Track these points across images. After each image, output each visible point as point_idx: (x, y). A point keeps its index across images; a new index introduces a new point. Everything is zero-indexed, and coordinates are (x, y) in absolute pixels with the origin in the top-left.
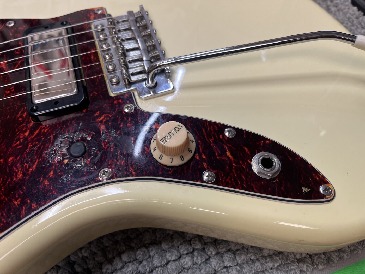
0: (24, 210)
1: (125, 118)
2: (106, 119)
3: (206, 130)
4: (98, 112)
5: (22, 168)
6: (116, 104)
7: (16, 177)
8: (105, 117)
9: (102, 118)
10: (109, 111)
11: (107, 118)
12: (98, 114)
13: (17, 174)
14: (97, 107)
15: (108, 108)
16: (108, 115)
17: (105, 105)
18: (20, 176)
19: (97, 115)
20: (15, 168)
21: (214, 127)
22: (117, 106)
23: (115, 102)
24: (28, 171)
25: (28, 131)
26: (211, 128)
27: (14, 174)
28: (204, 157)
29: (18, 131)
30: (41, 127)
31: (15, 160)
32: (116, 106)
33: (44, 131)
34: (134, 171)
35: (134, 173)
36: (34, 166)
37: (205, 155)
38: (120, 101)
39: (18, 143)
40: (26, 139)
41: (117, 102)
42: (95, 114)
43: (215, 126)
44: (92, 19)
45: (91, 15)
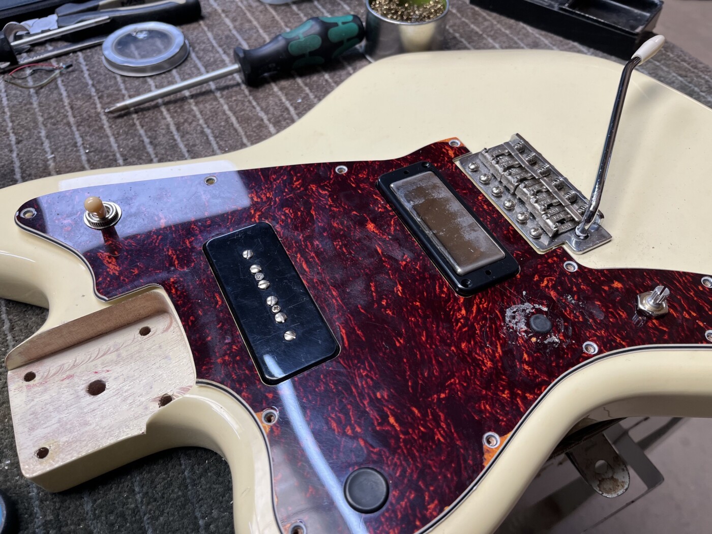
0: (519, 401)
1: (573, 279)
2: (550, 283)
3: (679, 282)
4: (536, 276)
5: (486, 354)
6: (553, 264)
7: (485, 366)
8: (548, 281)
9: (545, 282)
10: (549, 273)
12: (537, 278)
13: (483, 362)
14: (531, 270)
15: (546, 269)
16: (551, 278)
17: (539, 266)
18: (489, 364)
19: (537, 280)
20: (476, 356)
21: (686, 279)
22: (555, 265)
23: (550, 261)
24: (495, 357)
25: (463, 308)
26: (684, 279)
27: (480, 362)
28: (695, 315)
29: (450, 310)
30: (477, 303)
31: (470, 346)
33: (483, 306)
34: (623, 341)
35: (624, 343)
36: (499, 350)
37: (694, 312)
38: (555, 259)
39: (459, 324)
40: (466, 318)
41: (552, 261)
42: (534, 278)
43: (687, 276)
44: (453, 156)
45: (447, 150)
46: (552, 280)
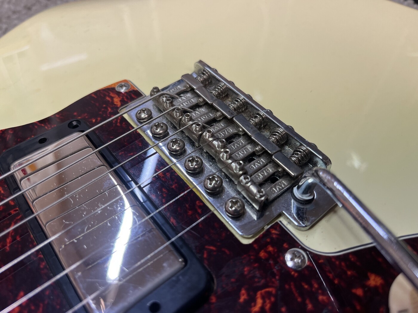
1: (303, 284)
2: (268, 301)
4: (243, 291)
6: (267, 260)
8: (263, 298)
9: (259, 302)
10: (263, 281)
11: (270, 299)
12: (246, 297)
14: (233, 280)
15: (258, 274)
16: (267, 290)
17: (246, 269)
19: (245, 300)
22: (271, 262)
23: (262, 254)
32: (270, 264)
38: (271, 249)
41: (266, 254)
42: (239, 298)
44: (119, 104)
45: (112, 98)
46: (269, 294)
